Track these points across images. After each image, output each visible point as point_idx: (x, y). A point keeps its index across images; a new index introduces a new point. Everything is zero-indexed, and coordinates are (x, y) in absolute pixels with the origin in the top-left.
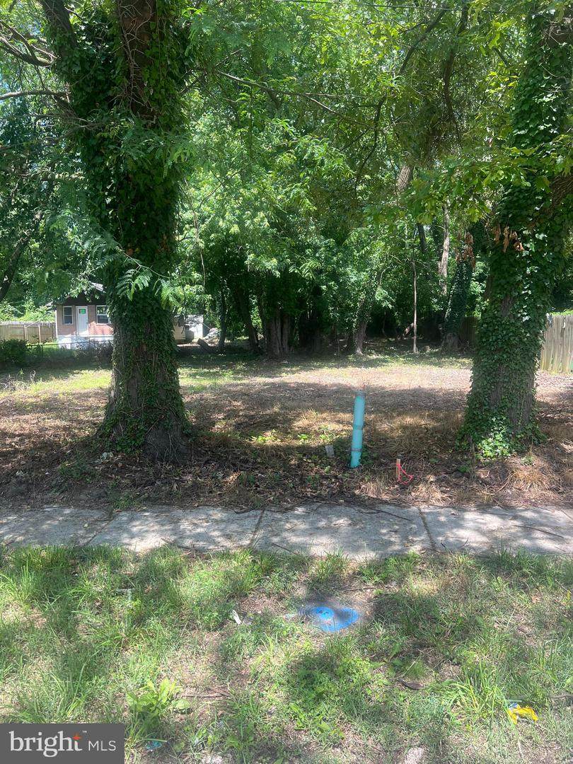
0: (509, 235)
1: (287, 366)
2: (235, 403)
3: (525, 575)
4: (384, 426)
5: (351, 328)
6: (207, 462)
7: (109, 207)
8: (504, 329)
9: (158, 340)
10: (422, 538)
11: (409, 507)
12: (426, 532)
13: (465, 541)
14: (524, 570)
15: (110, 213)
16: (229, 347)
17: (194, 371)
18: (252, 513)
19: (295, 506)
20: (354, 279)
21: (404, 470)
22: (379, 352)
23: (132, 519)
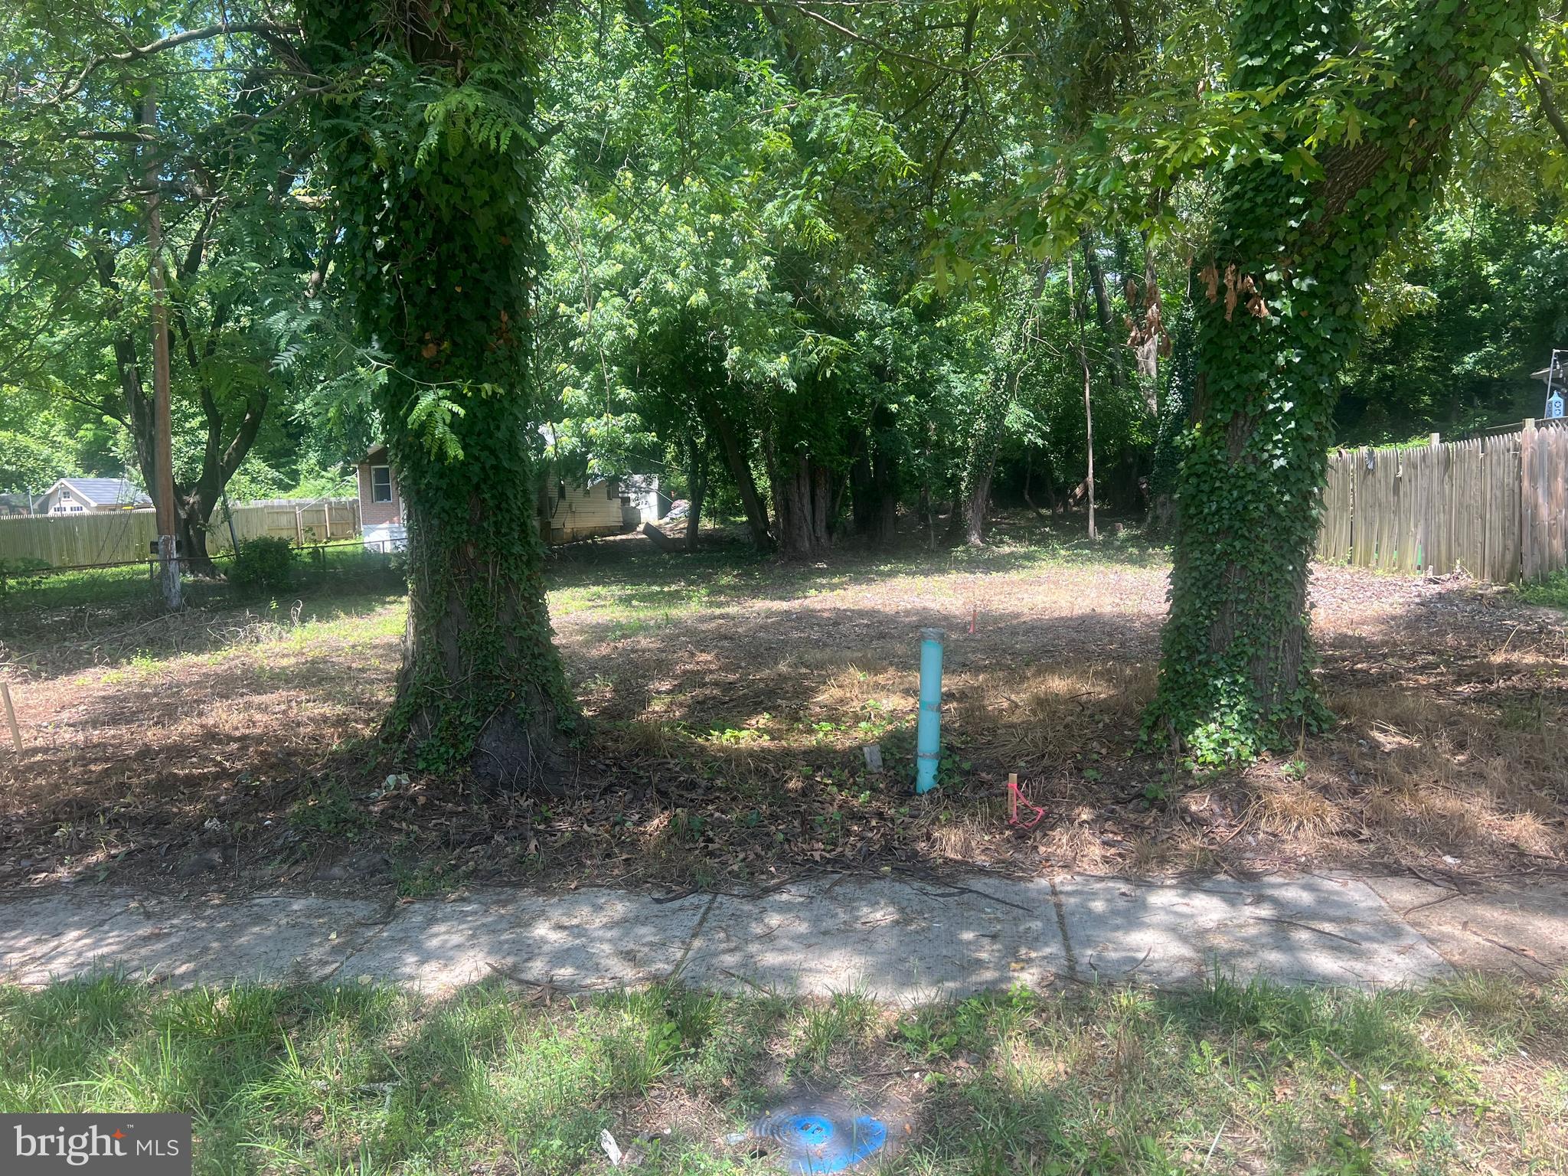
0: (1235, 283)
1: (822, 573)
2: (704, 657)
3: (1263, 1036)
4: (999, 701)
5: (958, 491)
6: (609, 790)
7: (382, 257)
8: (1234, 486)
9: (498, 533)
10: (1048, 951)
11: (1031, 880)
12: (1060, 938)
13: (1141, 956)
14: (1262, 1023)
15: (385, 269)
16: (711, 538)
17: (629, 590)
18: (692, 899)
19: (783, 883)
20: (959, 389)
21: (1026, 797)
22: (1018, 538)
23: (432, 921)
